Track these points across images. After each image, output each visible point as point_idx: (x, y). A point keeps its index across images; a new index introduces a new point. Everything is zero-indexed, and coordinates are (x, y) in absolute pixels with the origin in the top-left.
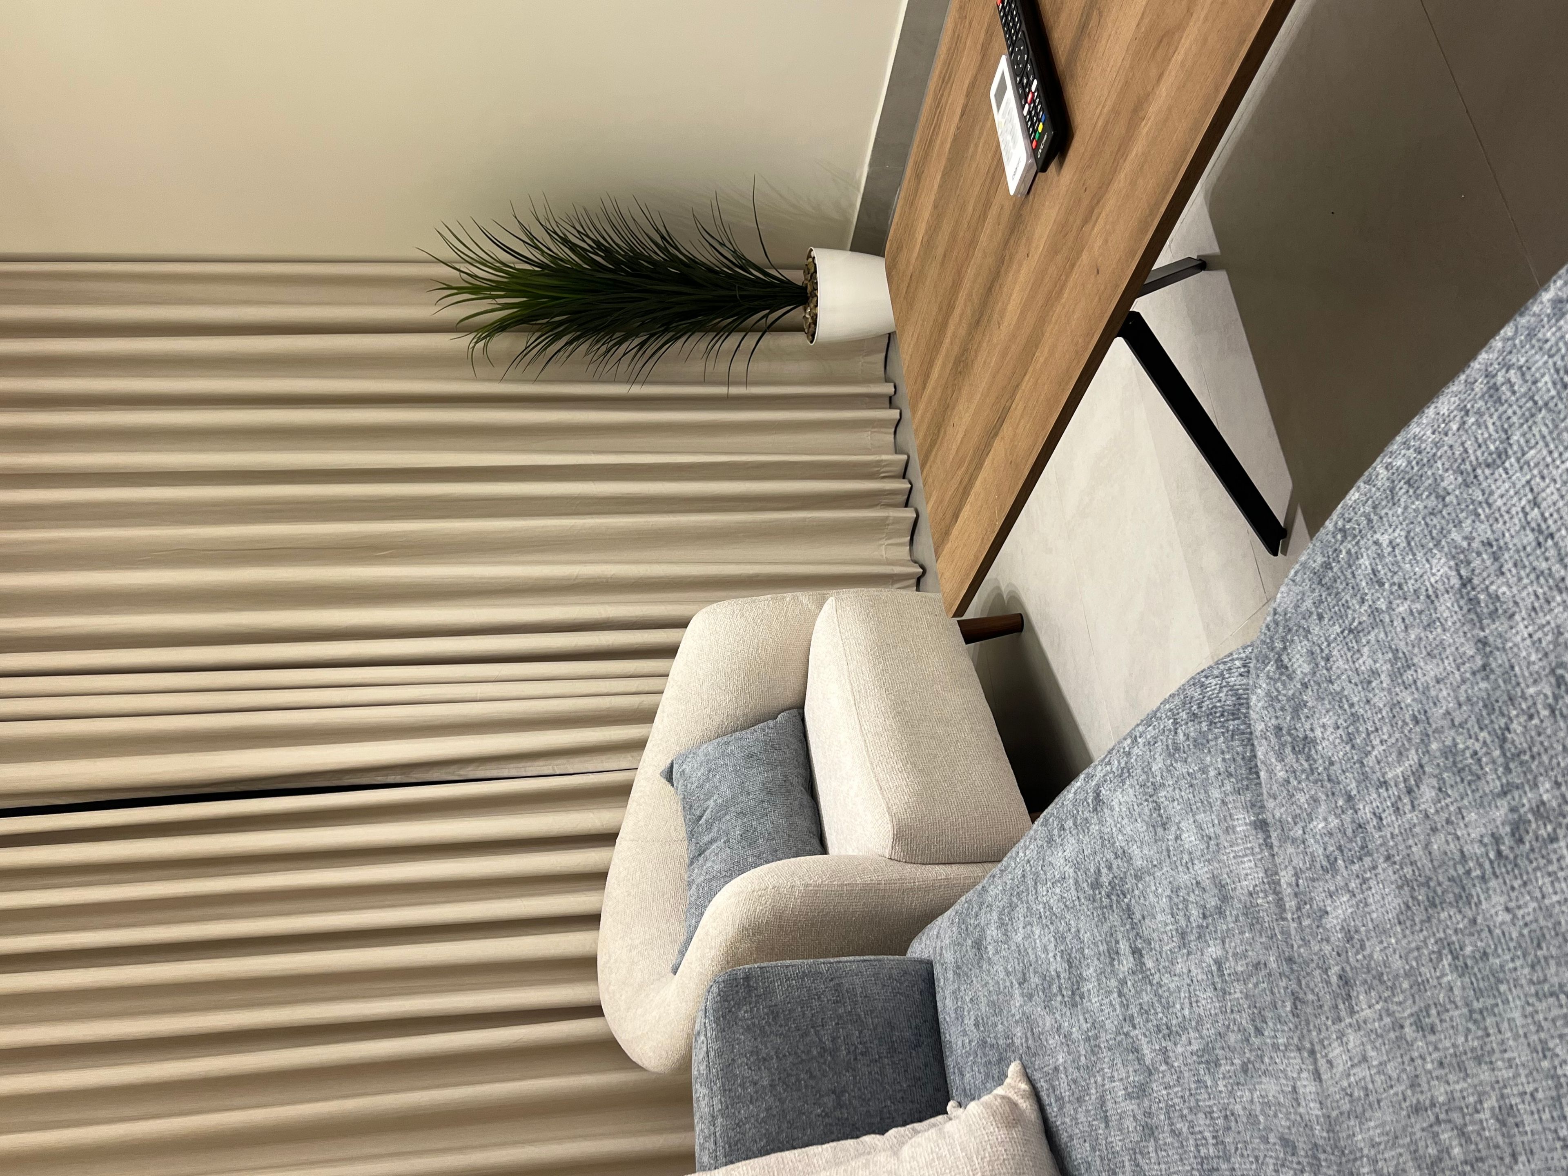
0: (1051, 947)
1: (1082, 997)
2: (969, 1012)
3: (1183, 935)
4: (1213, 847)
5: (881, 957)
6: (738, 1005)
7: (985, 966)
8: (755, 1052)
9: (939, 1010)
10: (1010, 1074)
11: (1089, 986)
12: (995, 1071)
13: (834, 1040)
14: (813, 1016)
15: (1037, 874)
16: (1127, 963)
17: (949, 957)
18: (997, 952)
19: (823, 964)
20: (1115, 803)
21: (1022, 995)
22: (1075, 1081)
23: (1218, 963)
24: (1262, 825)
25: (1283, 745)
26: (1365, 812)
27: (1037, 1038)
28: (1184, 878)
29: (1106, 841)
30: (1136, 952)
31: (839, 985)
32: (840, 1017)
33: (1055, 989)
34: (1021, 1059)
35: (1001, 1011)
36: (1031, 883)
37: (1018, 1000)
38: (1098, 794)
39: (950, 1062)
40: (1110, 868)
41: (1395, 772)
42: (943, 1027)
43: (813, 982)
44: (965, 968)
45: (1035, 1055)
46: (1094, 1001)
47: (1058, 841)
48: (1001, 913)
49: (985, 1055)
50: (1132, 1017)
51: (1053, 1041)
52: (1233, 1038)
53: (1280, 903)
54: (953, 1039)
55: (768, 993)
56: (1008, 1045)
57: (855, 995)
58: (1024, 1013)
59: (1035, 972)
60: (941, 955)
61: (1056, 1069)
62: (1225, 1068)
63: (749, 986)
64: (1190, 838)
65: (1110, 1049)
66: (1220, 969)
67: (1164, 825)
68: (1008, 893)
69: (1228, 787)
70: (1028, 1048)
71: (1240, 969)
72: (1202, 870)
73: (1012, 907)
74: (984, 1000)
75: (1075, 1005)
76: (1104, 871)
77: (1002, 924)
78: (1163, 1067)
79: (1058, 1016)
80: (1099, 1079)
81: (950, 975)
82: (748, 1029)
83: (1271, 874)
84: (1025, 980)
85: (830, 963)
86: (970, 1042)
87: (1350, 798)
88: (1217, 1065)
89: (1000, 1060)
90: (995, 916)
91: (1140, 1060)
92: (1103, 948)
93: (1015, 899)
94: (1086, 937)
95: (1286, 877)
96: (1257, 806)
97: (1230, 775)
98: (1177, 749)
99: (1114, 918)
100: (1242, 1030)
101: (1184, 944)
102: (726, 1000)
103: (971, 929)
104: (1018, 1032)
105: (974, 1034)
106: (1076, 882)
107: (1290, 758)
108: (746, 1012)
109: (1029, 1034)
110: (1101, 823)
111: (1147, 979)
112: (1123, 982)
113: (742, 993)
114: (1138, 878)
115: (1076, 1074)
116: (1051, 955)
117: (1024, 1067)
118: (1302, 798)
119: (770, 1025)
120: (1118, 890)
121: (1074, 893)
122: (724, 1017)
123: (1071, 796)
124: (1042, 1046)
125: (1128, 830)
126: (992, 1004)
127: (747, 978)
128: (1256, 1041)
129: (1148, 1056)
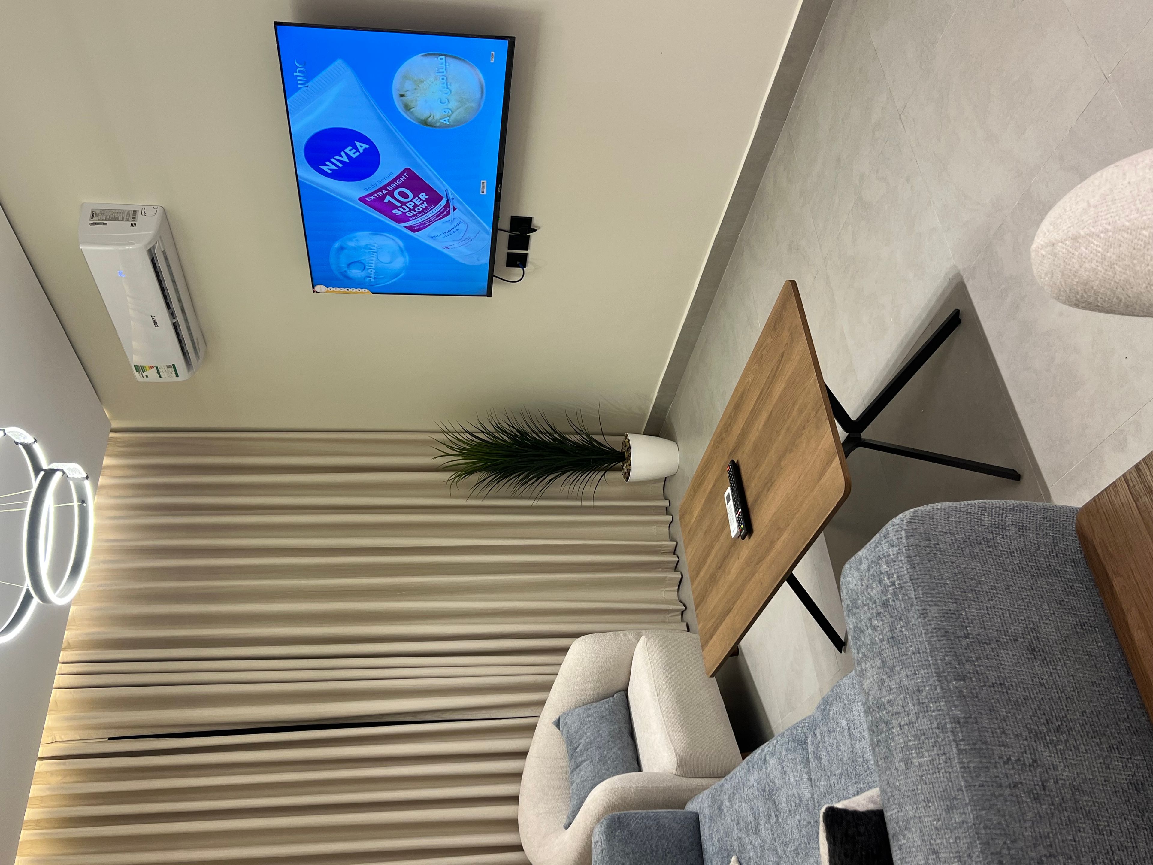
0: (749, 811)
1: (759, 831)
2: (715, 836)
3: (790, 811)
4: (798, 784)
5: (676, 810)
6: (615, 830)
7: (723, 817)
8: (623, 850)
9: (702, 834)
10: (732, 860)
11: (761, 827)
12: (726, 860)
13: (657, 846)
14: (648, 835)
15: (744, 783)
16: (773, 820)
17: (707, 812)
18: (728, 811)
19: (651, 812)
20: (771, 763)
21: (737, 829)
22: (756, 862)
23: (799, 821)
24: (810, 779)
25: (815, 757)
26: (832, 782)
27: (743, 846)
28: (790, 793)
29: (768, 776)
30: (777, 816)
31: (658, 822)
32: (659, 837)
33: (750, 828)
34: (736, 855)
35: (729, 835)
36: (742, 786)
37: (736, 831)
38: (765, 758)
39: (706, 857)
40: (769, 785)
41: (837, 772)
42: (703, 842)
43: (647, 821)
44: (714, 817)
45: (742, 853)
46: (763, 833)
47: (752, 772)
48: (730, 796)
49: (722, 854)
50: (775, 838)
51: (749, 847)
52: (803, 845)
53: (814, 804)
54: (708, 848)
55: (629, 825)
56: (731, 849)
57: (665, 827)
58: (738, 837)
59: (743, 821)
60: (703, 810)
61: (750, 858)
62: (801, 855)
63: (619, 821)
64: (792, 780)
65: (768, 850)
66: (799, 823)
67: (785, 774)
68: (733, 788)
69: (802, 766)
70: (739, 850)
71: (804, 824)
72: (795, 791)
73: (734, 794)
74: (722, 831)
75: (756, 834)
76: (767, 786)
77: (730, 801)
78: (784, 856)
79: (750, 838)
80: (764, 861)
81: (707, 819)
82: (620, 841)
83: (812, 794)
84: (738, 823)
85: (654, 812)
86: (715, 848)
87: (829, 777)
88: (799, 854)
89: (728, 856)
90: (727, 797)
91: (777, 854)
92: (766, 813)
93: (735, 791)
94: (761, 809)
95: (815, 796)
96: (809, 773)
97: (802, 762)
98: (789, 750)
99: (770, 803)
100: (805, 843)
101: (790, 815)
102: (610, 828)
103: (716, 801)
104: (736, 844)
105: (718, 845)
106: (758, 788)
107: (816, 761)
108: (619, 833)
109: (740, 845)
110: (766, 769)
111: (779, 825)
112: (772, 826)
113: (617, 825)
114: (777, 790)
115: (757, 860)
116: (748, 814)
117: (738, 858)
118: (819, 774)
119: (629, 839)
120: (771, 793)
121: (757, 792)
122: (609, 835)
123: (756, 755)
124: (745, 850)
125: (774, 773)
126: (725, 833)
127: (619, 818)
128: (808, 846)
129: (780, 852)
